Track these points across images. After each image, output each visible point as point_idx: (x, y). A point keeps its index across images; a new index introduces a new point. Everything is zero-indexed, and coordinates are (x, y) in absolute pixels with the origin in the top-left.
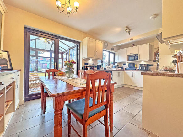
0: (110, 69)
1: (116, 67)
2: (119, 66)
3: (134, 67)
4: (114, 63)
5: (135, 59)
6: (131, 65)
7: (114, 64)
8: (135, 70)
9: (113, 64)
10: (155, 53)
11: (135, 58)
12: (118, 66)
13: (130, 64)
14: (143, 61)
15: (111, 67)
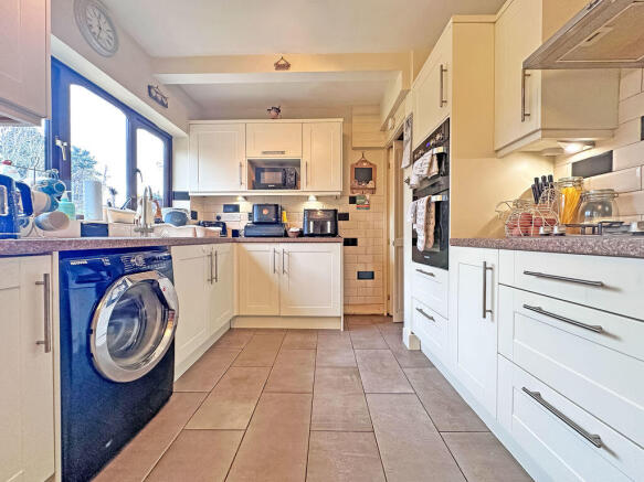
0: (145, 230)
1: (180, 219)
2: (201, 218)
3: (278, 222)
4: (171, 196)
5: (284, 185)
6: (265, 212)
7: (169, 205)
8: (286, 235)
9: (161, 203)
10: (352, 166)
11: (285, 180)
12: (194, 215)
13: (261, 207)
14: (312, 198)
15: (151, 223)
